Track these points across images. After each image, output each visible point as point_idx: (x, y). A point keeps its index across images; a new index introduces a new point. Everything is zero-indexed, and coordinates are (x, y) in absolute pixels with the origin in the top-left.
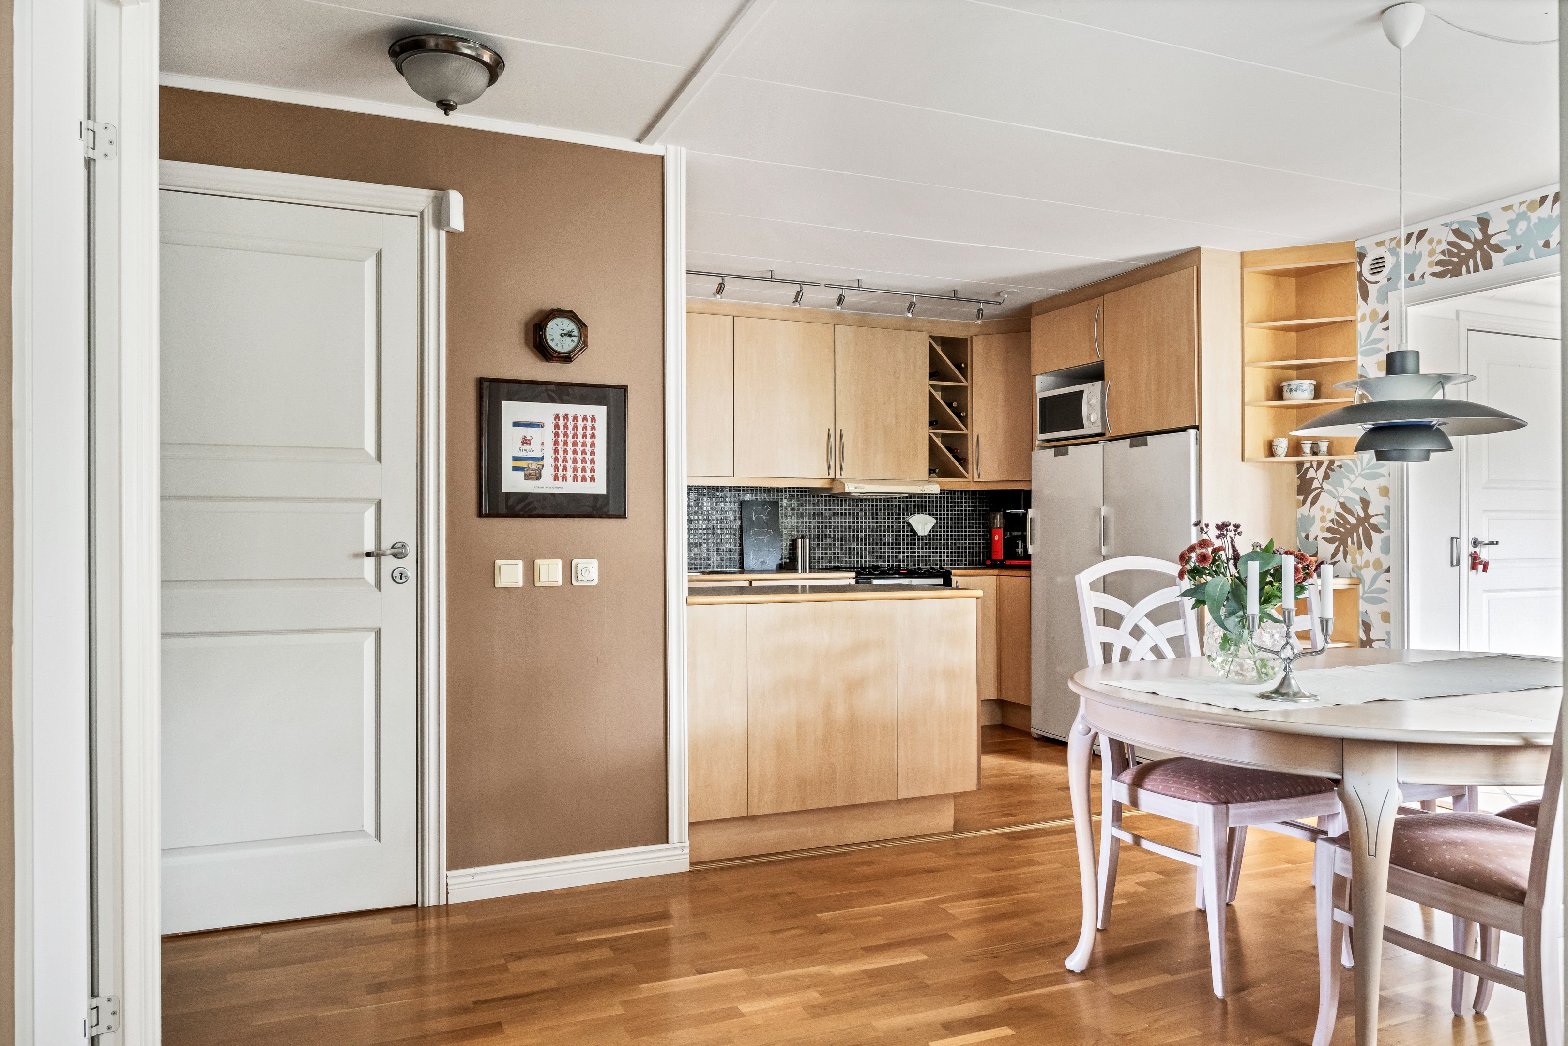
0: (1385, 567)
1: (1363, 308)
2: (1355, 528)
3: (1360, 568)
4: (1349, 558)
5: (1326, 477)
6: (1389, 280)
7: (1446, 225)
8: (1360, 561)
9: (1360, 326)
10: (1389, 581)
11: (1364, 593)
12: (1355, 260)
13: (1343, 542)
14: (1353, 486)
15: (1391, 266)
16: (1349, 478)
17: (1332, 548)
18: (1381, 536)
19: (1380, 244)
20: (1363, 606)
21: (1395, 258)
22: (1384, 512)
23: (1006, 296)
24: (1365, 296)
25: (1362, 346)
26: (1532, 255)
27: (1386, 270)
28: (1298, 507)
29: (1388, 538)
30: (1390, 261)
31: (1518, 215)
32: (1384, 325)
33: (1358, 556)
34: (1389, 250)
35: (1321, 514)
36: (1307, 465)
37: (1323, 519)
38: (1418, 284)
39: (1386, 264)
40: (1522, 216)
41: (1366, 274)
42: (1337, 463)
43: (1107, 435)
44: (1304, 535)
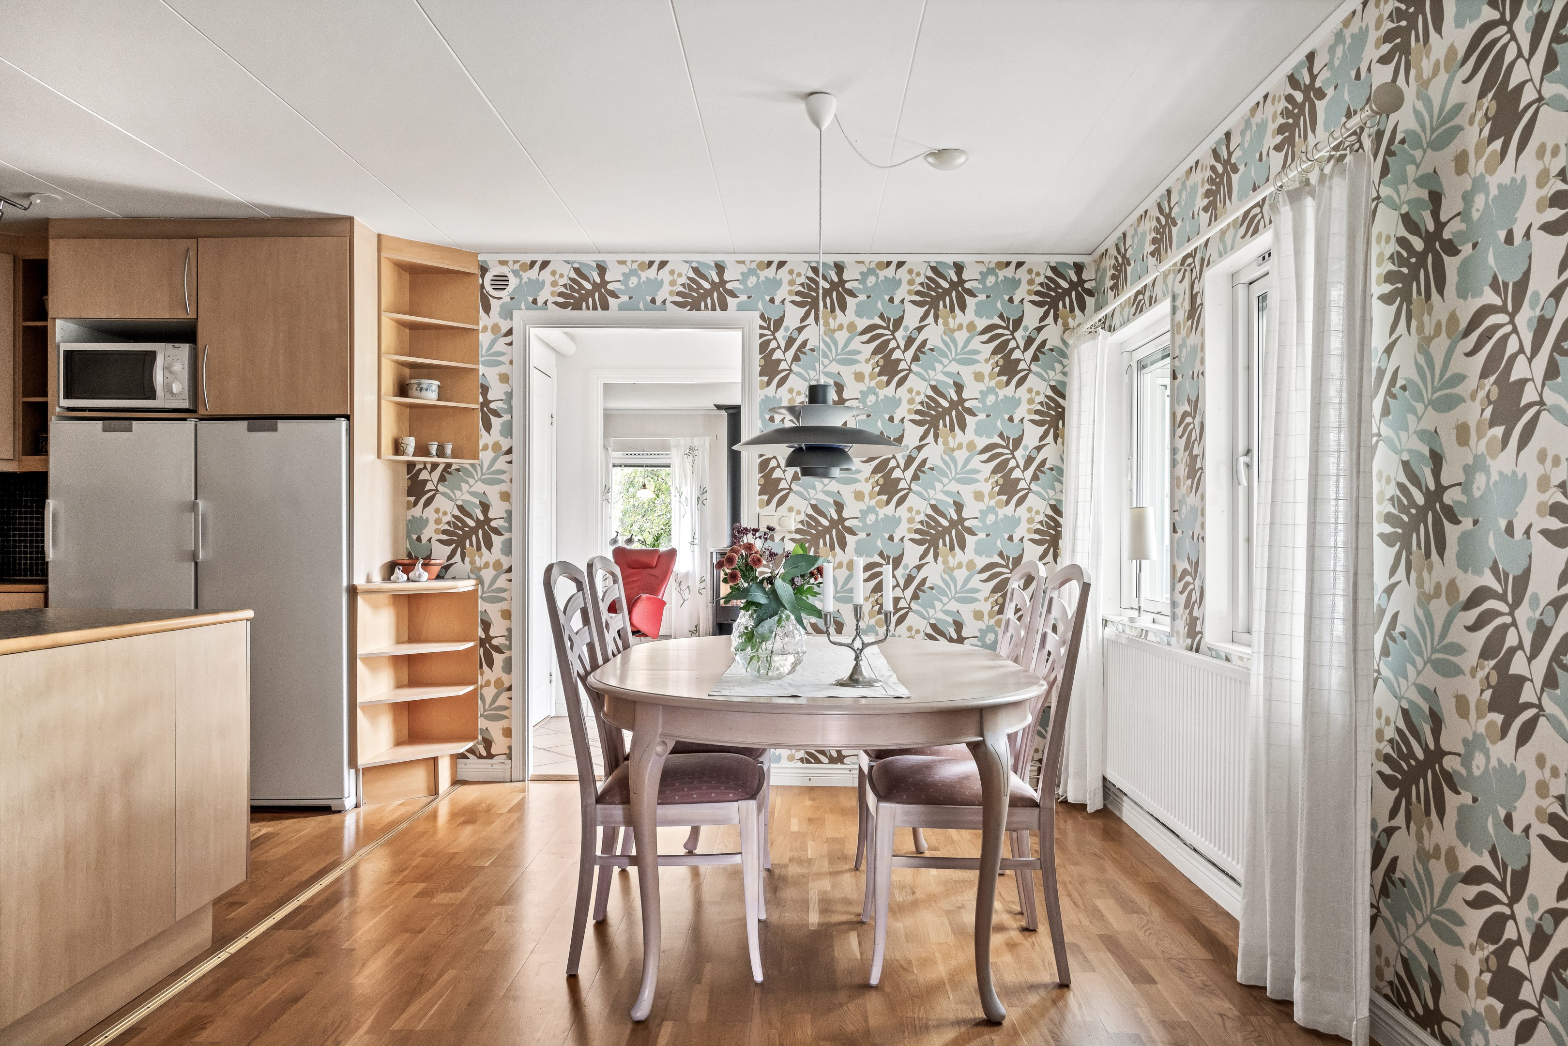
0: (506, 567)
1: (484, 320)
2: (474, 531)
3: (480, 569)
4: (467, 559)
5: (442, 479)
6: (512, 299)
7: (568, 262)
8: (479, 562)
9: (482, 337)
10: (510, 581)
11: (483, 592)
12: (477, 271)
13: (461, 544)
14: (472, 489)
15: (514, 286)
16: (468, 483)
17: (449, 549)
18: (502, 538)
19: (503, 263)
20: (482, 606)
21: (518, 280)
22: (505, 515)
23: (38, 201)
24: (487, 309)
25: (482, 356)
26: (641, 306)
27: (510, 288)
28: (408, 508)
29: (510, 541)
30: (513, 282)
31: (631, 270)
32: (508, 339)
33: (477, 558)
34: (513, 271)
35: (436, 516)
36: (418, 467)
37: (438, 521)
38: (540, 309)
39: (510, 283)
40: (633, 272)
41: (488, 288)
42: (454, 467)
43: (202, 412)
44: (415, 537)
